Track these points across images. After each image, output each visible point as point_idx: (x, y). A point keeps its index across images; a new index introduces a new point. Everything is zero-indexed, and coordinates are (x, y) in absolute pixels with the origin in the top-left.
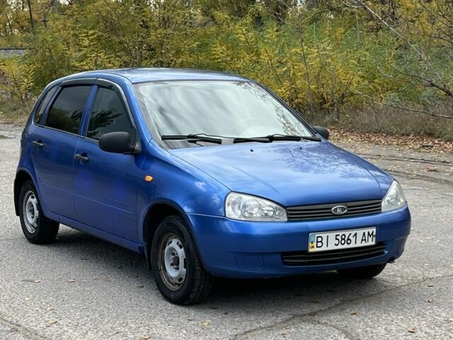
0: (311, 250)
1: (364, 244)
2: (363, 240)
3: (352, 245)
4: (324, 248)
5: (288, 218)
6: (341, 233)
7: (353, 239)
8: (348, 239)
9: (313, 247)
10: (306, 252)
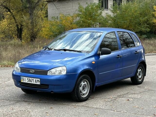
0: (21, 81)
1: (36, 83)
2: (35, 82)
3: (32, 83)
4: (24, 82)
5: (21, 71)
6: (29, 78)
7: (32, 81)
8: (31, 81)
9: (22, 81)
10: (20, 82)
